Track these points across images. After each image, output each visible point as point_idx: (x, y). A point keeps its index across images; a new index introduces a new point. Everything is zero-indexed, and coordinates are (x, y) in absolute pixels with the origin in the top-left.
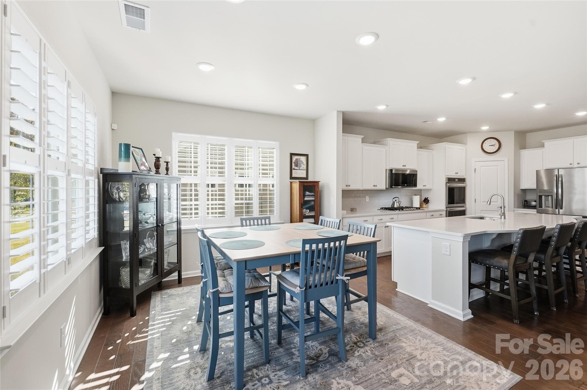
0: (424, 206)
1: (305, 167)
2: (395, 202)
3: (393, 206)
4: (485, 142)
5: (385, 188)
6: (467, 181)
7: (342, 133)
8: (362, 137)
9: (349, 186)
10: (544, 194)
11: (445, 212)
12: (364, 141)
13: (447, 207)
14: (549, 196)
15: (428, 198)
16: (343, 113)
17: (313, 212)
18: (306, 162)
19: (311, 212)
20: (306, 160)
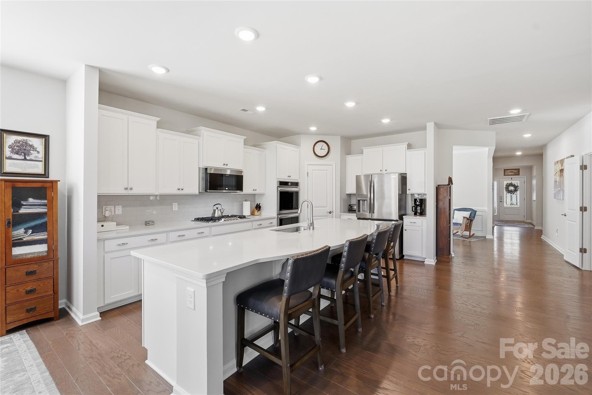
0: (256, 213)
1: (41, 156)
2: (217, 210)
3: (213, 216)
4: (317, 145)
5: (198, 192)
6: (301, 185)
7: (99, 104)
8: (158, 119)
9: (131, 189)
10: (362, 199)
11: (276, 220)
12: (160, 125)
13: (278, 213)
14: (365, 200)
15: (260, 204)
16: (101, 71)
17: (43, 234)
18: (44, 147)
19: (38, 234)
20: (43, 145)
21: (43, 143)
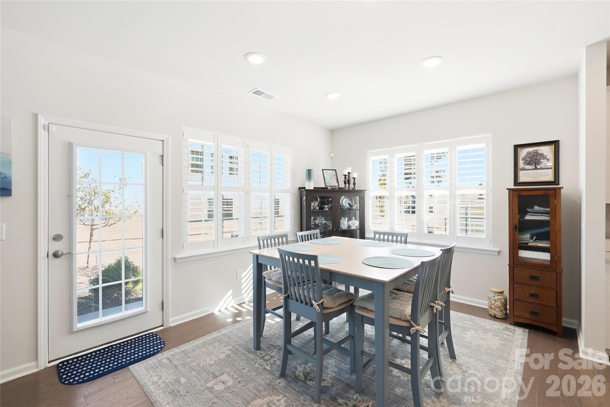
1: (551, 164)
17: (546, 242)
18: (553, 154)
19: (541, 241)
20: (553, 152)
21: (552, 150)
